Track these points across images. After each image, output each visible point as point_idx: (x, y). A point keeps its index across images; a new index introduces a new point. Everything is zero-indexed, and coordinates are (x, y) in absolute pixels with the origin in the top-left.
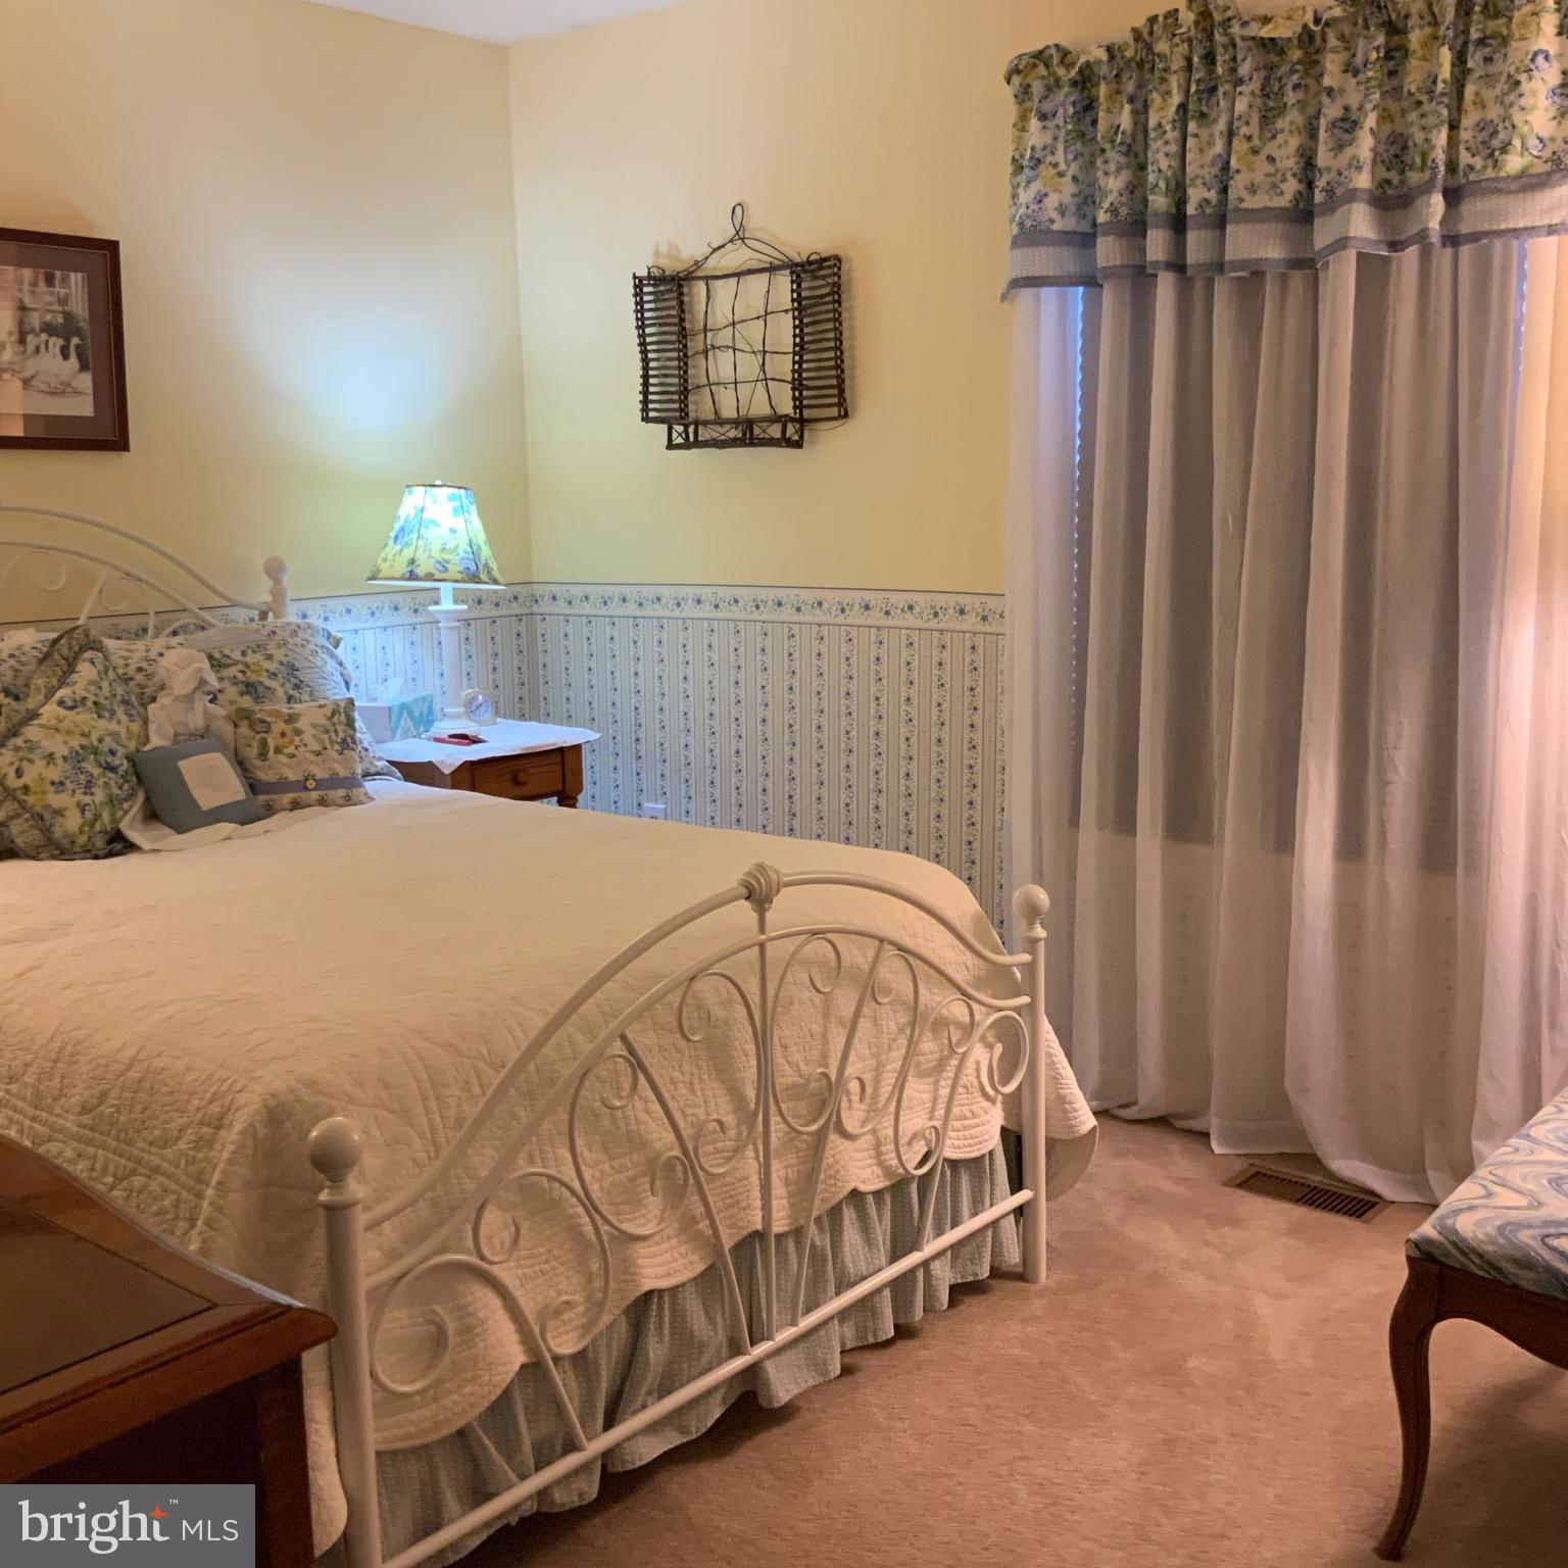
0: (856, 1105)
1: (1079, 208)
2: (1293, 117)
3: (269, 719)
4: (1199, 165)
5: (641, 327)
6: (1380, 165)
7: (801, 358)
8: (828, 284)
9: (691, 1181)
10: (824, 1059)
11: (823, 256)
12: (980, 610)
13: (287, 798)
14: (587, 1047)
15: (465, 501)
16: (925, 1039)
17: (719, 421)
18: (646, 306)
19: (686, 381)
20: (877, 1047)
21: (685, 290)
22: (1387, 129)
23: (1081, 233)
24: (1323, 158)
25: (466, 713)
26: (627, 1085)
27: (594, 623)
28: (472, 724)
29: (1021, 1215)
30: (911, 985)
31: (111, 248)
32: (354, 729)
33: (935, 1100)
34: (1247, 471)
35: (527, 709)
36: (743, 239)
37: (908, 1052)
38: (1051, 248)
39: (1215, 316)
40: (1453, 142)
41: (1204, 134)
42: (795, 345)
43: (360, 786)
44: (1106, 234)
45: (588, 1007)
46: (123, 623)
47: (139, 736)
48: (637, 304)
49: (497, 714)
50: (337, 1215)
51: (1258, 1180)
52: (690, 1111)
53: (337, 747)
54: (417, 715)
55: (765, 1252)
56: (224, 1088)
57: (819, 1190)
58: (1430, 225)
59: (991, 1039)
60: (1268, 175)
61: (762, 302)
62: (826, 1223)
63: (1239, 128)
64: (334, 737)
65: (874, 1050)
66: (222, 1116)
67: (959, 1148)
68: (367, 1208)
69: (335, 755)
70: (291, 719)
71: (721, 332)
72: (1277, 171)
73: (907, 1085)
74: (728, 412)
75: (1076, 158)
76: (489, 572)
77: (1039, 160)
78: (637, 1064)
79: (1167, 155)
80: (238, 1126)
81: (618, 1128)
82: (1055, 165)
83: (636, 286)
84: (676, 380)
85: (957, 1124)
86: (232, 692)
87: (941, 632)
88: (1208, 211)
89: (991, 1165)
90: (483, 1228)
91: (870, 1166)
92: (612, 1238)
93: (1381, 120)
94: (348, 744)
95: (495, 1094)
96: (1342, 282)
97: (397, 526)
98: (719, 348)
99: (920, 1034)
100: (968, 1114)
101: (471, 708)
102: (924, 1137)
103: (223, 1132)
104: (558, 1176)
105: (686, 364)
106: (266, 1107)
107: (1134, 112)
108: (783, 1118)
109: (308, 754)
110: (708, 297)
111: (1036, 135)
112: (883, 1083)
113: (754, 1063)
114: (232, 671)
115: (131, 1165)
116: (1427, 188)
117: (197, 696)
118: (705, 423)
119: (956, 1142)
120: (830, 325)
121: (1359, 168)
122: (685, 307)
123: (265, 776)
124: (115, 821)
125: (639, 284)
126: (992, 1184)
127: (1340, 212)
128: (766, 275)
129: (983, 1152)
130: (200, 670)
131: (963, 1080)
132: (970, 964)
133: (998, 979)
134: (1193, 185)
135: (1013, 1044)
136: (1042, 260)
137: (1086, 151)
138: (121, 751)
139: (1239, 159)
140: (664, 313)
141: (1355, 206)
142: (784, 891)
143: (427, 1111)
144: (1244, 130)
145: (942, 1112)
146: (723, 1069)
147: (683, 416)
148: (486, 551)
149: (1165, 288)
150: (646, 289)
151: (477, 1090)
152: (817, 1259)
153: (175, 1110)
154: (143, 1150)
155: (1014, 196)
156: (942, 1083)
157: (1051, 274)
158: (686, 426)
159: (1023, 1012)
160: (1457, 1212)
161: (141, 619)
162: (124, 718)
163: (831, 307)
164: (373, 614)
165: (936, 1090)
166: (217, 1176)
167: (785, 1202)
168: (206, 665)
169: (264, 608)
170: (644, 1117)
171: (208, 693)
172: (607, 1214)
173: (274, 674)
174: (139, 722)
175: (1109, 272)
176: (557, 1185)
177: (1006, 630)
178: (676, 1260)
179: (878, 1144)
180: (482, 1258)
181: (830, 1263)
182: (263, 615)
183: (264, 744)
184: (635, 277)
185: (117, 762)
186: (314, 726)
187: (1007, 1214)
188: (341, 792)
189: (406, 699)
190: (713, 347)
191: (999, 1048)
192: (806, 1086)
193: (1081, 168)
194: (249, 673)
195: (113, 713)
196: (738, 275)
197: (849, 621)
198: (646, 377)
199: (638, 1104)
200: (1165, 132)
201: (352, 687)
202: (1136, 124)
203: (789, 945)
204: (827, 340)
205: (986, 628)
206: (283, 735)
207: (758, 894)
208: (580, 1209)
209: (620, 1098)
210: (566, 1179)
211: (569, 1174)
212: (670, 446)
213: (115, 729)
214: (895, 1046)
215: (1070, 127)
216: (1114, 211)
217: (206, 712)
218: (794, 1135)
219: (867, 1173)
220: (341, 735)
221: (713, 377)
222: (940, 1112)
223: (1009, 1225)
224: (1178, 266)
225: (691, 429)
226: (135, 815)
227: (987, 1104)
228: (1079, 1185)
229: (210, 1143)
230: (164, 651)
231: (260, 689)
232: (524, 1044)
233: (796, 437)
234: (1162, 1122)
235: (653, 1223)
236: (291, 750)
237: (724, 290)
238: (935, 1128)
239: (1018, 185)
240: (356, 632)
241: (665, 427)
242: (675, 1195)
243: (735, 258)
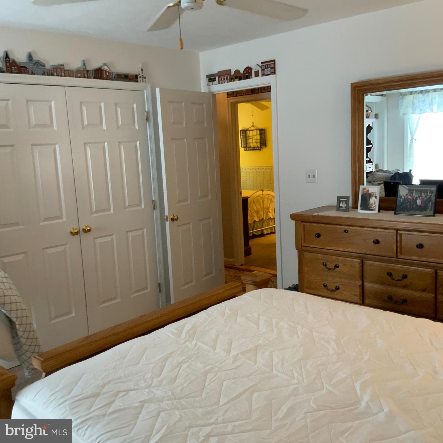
5: (241, 136)
7: (261, 140)
8: (264, 132)
9: (258, 213)
11: (263, 129)
17: (251, 147)
19: (246, 143)
21: (247, 132)
36: (253, 126)
52: (258, 207)
55: (263, 221)
57: (268, 217)
61: (256, 133)
62: (268, 220)
71: (251, 137)
78: (254, 203)
83: (240, 131)
110: (249, 133)
113: (262, 205)
118: (249, 147)
122: (247, 134)
128: (256, 131)
152: (268, 223)
158: (247, 148)
163: (264, 134)
167: (265, 217)
178: (257, 219)
190: (250, 139)
192: (267, 208)
204: (264, 138)
207: (262, 190)
212: (245, 150)
218: (266, 211)
219: (271, 216)
221: (250, 142)
233: (260, 149)
237: (251, 132)
243: (252, 128)
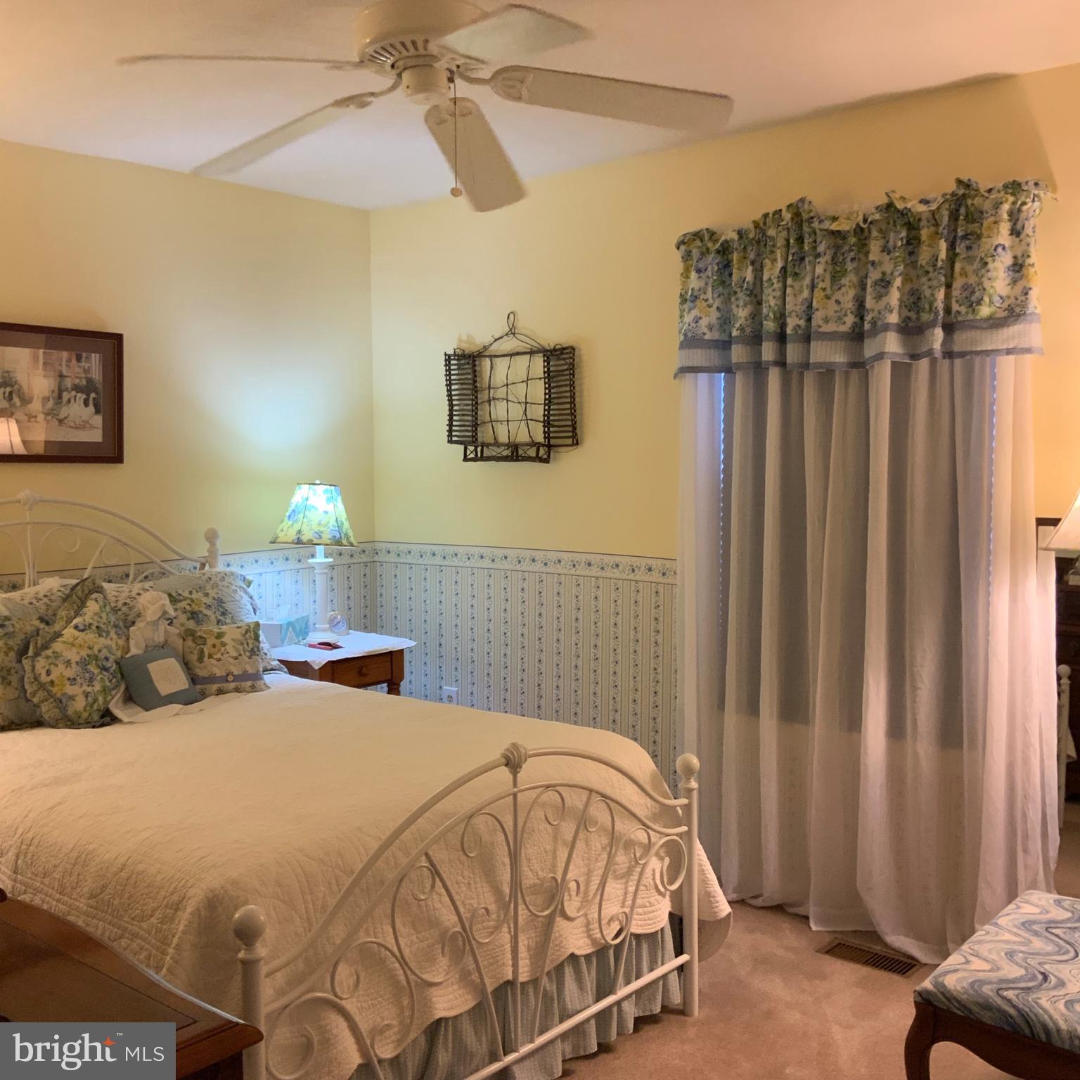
0: (574, 897)
1: (721, 326)
2: (850, 279)
3: (205, 636)
4: (794, 304)
5: (449, 385)
6: (904, 308)
7: (549, 407)
8: (567, 364)
9: (468, 947)
10: (553, 868)
11: (564, 346)
12: (661, 569)
13: (215, 687)
14: (404, 861)
15: (334, 493)
16: (619, 854)
17: (497, 444)
18: (452, 372)
19: (477, 419)
20: (588, 859)
21: (477, 363)
22: (908, 287)
23: (723, 341)
24: (869, 303)
25: (330, 627)
26: (428, 885)
27: (413, 569)
28: (334, 635)
29: (682, 971)
30: (610, 818)
31: (118, 338)
32: (259, 642)
33: (626, 893)
34: (826, 489)
35: (369, 624)
36: (514, 334)
37: (607, 864)
38: (704, 350)
39: (805, 394)
40: (948, 296)
41: (797, 285)
42: (546, 399)
43: (261, 679)
44: (737, 343)
45: (406, 835)
46: (114, 571)
47: (123, 648)
48: (446, 371)
49: (350, 628)
50: (249, 967)
51: (841, 949)
52: (468, 902)
53: (248, 654)
54: (298, 629)
55: (514, 994)
56: (182, 884)
57: (549, 954)
58: (934, 347)
59: (662, 854)
60: (836, 312)
61: (526, 372)
62: (554, 976)
63: (818, 283)
64: (246, 647)
65: (586, 862)
66: (180, 902)
67: (641, 926)
68: (267, 963)
69: (247, 659)
70: (220, 636)
71: (500, 390)
72: (841, 309)
73: (607, 885)
74: (503, 438)
75: (719, 296)
76: (348, 539)
77: (696, 297)
78: (435, 872)
79: (774, 297)
80: (189, 910)
81: (422, 913)
82: (707, 300)
83: (446, 360)
84: (470, 418)
85: (640, 910)
86: (183, 618)
87: (637, 582)
88: (800, 332)
89: (662, 938)
90: (337, 977)
91: (581, 938)
92: (416, 984)
93: (904, 282)
94: (255, 651)
95: (348, 890)
96: (883, 377)
97: (290, 509)
98: (498, 399)
99: (616, 851)
100: (647, 904)
101: (333, 624)
102: (618, 919)
103: (179, 913)
104: (383, 943)
105: (477, 408)
106: (207, 897)
107: (755, 271)
108: (528, 908)
109: (229, 659)
110: (492, 368)
111: (694, 282)
112: (592, 883)
113: (509, 870)
114: (183, 604)
115: (120, 932)
116: (932, 324)
117: (160, 622)
118: (488, 445)
119: (640, 923)
120: (568, 388)
121: (891, 311)
122: (477, 374)
123: (201, 673)
124: (106, 702)
125: (448, 359)
126: (663, 950)
127: (879, 336)
128: (529, 356)
129: (657, 929)
130: (164, 605)
131: (644, 881)
132: (649, 805)
133: (667, 815)
134: (790, 316)
135: (677, 858)
136: (698, 357)
137: (726, 292)
138: (112, 658)
139: (818, 302)
140: (464, 377)
141: (889, 333)
142: (529, 760)
143: (305, 902)
144: (821, 285)
145: (630, 902)
146: (489, 873)
147: (474, 441)
148: (346, 525)
149: (774, 378)
150: (452, 362)
151: (335, 887)
152: (547, 997)
153: (150, 898)
154: (127, 922)
155: (682, 317)
156: (631, 883)
157: (704, 365)
158: (476, 447)
159: (684, 837)
160: (946, 973)
161: (125, 569)
162: (115, 636)
163: (568, 377)
164: (272, 563)
165: (626, 888)
166: (175, 941)
167: (527, 961)
168: (167, 602)
169: (203, 560)
170: (438, 905)
171: (168, 619)
172: (413, 968)
173: (210, 606)
174: (124, 638)
175: (739, 366)
176: (383, 950)
177: (678, 582)
178: (457, 999)
179: (588, 924)
180: (336, 996)
181: (556, 1001)
182: (203, 566)
183: (202, 652)
184: (446, 355)
185: (109, 665)
186: (233, 640)
187: (673, 970)
188: (249, 683)
189: (292, 619)
190: (494, 399)
191: (667, 860)
192: (542, 885)
193: (722, 303)
194: (193, 605)
195: (108, 633)
196: (511, 355)
197: (578, 573)
198: (451, 416)
199: (435, 896)
200: (773, 284)
201: (257, 613)
202: (755, 278)
203: (534, 794)
204: (566, 397)
205: (665, 580)
206: (214, 646)
207: (513, 762)
208: (397, 965)
209: (424, 893)
210: (389, 946)
211: (390, 942)
212: (466, 459)
213: (109, 644)
214: (599, 859)
215: (715, 278)
216: (742, 329)
217: (166, 631)
218: (533, 917)
219: (581, 943)
220: (251, 646)
221: (493, 416)
222: (629, 902)
223: (674, 977)
224: (781, 363)
225: (479, 449)
226: (118, 700)
227: (659, 898)
228: (722, 951)
229: (172, 919)
230: (141, 592)
231: (200, 616)
232: (366, 859)
233: (545, 456)
234: (778, 909)
235: (442, 975)
236: (219, 656)
237: (502, 364)
238: (625, 913)
239: (684, 310)
240: (261, 574)
241: (462, 447)
242: (457, 957)
243: (509, 345)
